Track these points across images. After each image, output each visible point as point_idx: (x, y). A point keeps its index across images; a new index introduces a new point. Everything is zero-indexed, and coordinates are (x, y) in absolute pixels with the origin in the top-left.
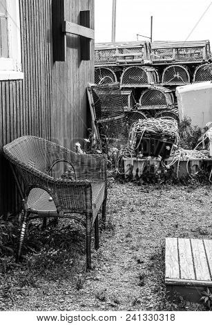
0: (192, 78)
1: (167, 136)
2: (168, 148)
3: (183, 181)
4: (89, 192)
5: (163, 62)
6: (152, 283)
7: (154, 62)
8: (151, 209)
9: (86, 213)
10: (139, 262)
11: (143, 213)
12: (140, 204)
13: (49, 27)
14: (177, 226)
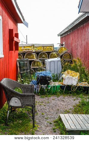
0: (49, 57)
1: (48, 77)
2: (49, 81)
3: (54, 94)
4: (34, 98)
5: (39, 51)
6: (58, 131)
7: (35, 51)
8: (47, 104)
9: (33, 106)
10: (50, 124)
11: (45, 105)
12: (42, 103)
13: (8, 39)
14: (58, 110)
